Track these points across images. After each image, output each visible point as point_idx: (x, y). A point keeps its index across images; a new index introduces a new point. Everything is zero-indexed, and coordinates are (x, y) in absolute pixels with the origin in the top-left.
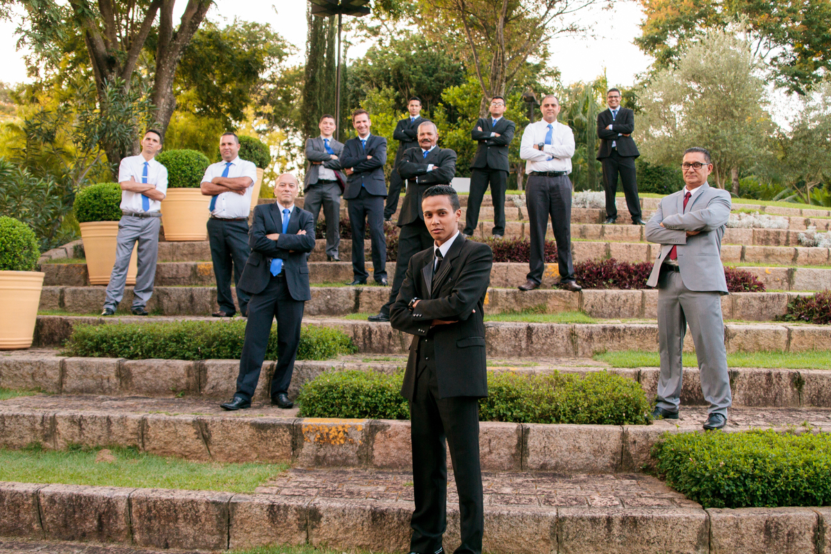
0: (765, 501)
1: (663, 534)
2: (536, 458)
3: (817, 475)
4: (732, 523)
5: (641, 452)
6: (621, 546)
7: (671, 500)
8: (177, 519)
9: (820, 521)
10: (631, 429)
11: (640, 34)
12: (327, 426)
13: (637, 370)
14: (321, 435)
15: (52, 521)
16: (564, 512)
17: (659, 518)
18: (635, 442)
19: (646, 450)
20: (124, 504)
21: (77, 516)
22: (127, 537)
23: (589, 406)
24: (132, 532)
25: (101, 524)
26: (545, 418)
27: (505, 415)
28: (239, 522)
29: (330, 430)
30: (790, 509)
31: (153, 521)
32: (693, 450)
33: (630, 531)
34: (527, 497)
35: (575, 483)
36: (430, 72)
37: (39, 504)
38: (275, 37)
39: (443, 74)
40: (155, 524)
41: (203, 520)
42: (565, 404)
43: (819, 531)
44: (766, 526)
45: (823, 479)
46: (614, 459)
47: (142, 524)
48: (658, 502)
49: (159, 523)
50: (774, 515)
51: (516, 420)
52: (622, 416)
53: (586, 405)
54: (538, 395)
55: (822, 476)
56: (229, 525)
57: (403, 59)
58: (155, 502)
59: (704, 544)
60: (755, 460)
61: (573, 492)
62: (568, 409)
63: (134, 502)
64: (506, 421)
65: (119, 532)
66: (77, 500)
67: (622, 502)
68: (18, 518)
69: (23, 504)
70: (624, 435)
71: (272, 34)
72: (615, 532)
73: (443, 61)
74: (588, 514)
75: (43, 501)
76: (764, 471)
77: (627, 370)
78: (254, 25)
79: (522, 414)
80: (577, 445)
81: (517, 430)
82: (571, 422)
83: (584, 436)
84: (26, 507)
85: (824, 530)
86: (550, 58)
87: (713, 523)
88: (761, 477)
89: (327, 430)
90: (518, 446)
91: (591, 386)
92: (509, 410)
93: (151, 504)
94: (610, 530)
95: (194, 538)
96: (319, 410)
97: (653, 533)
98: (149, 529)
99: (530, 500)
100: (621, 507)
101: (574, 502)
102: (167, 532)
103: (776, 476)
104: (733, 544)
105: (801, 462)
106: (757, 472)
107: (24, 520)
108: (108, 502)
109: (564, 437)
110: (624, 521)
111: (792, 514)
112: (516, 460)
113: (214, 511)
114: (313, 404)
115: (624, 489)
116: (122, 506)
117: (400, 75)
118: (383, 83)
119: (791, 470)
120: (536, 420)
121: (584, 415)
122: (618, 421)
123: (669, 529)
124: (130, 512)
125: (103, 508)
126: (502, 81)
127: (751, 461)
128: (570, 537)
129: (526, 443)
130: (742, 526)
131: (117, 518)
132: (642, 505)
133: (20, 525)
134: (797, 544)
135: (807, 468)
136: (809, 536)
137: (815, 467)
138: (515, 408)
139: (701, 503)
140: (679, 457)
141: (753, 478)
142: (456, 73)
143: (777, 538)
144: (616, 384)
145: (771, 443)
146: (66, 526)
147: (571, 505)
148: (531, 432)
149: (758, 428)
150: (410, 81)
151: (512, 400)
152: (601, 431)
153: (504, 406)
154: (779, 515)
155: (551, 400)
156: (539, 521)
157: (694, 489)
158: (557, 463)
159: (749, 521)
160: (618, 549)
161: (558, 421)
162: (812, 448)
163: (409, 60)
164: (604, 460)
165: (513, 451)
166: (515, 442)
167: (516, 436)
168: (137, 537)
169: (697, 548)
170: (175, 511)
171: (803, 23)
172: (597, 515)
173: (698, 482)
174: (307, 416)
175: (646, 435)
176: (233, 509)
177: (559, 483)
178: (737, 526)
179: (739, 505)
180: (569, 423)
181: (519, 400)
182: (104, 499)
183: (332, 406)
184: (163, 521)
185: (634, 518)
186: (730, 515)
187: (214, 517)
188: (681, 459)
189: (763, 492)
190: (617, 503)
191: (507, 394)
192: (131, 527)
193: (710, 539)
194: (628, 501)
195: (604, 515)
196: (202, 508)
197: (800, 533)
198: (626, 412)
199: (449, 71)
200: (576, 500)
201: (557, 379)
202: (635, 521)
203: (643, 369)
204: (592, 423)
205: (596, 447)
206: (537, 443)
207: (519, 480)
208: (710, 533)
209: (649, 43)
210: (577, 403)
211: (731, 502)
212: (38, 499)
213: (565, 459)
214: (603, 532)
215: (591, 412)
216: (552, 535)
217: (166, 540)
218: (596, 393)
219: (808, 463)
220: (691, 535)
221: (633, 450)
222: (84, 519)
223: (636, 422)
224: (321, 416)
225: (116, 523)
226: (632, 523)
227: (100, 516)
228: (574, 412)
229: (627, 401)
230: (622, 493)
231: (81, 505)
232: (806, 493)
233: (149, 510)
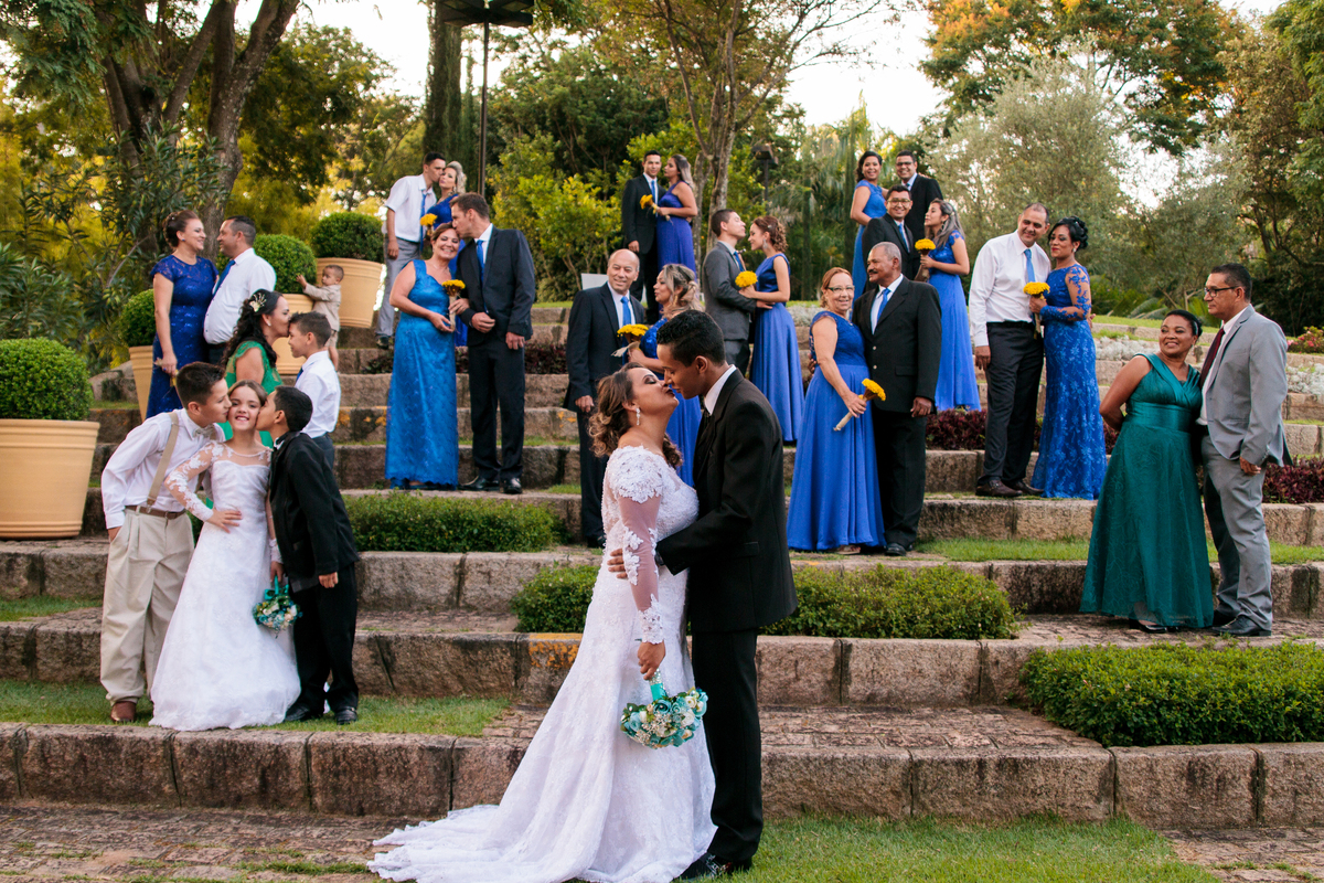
0: (1185, 737)
1: (1053, 781)
2: (860, 687)
3: (1254, 700)
4: (1144, 766)
5: (1006, 676)
6: (996, 799)
7: (1058, 738)
8: (376, 773)
9: (1259, 761)
10: (993, 644)
11: (928, 54)
12: (565, 644)
13: (988, 564)
14: (557, 656)
15: (191, 781)
16: (919, 754)
17: (1048, 760)
18: (997, 663)
19: (1013, 674)
20: (300, 753)
21: (229, 772)
22: (303, 800)
23: (931, 614)
24: (310, 793)
25: (264, 783)
26: (870, 630)
27: (815, 626)
28: (466, 777)
29: (569, 650)
30: (1219, 746)
31: (342, 777)
32: (1085, 670)
33: (1010, 778)
34: (863, 737)
35: (921, 718)
36: (609, 111)
37: (172, 756)
38: (358, 50)
39: (630, 114)
40: (345, 781)
41: (415, 775)
42: (898, 611)
43: (1258, 774)
44: (1189, 769)
45: (1262, 706)
46: (968, 687)
47: (325, 781)
48: (1041, 740)
49: (351, 779)
50: (1200, 754)
51: (830, 633)
52: (976, 627)
53: (927, 612)
54: (858, 600)
55: (1260, 702)
56: (452, 780)
57: (567, 90)
58: (345, 750)
59: (1108, 795)
60: (1171, 681)
61: (922, 729)
62: (902, 618)
63: (314, 751)
64: (817, 635)
65: (291, 794)
66: (229, 749)
67: (993, 741)
68: (141, 777)
69: (149, 756)
70: (983, 653)
71: (354, 45)
72: (989, 779)
73: (629, 94)
74: (952, 756)
75: (178, 751)
76: (1185, 697)
77: (974, 565)
78: (327, 31)
79: (838, 625)
80: (918, 667)
81: (835, 646)
82: (906, 636)
83: (927, 655)
84: (153, 760)
85: (1264, 774)
86: (788, 88)
87: (1120, 766)
88: (1180, 704)
89: (565, 650)
90: (836, 669)
91: (929, 586)
92: (820, 619)
93: (340, 753)
94: (982, 778)
95: (401, 799)
96: (550, 622)
97: (1040, 780)
98: (336, 789)
99: (868, 740)
100: (993, 748)
101: (929, 742)
102: (362, 792)
103: (1200, 703)
104: (1145, 794)
105: (1232, 685)
106: (1175, 697)
107: (149, 780)
108: (277, 751)
109: (899, 656)
110: (1000, 764)
111: (1223, 753)
112: (832, 690)
113: (431, 762)
114: (541, 614)
115: (989, 726)
116: (297, 757)
117: (561, 114)
118: (536, 126)
119: (1220, 695)
120: (857, 634)
121: (924, 626)
122: (972, 634)
123: (1061, 774)
124: (309, 765)
125: (269, 760)
126: (729, 129)
127: (1166, 683)
128: (929, 787)
129: (847, 665)
130: (1158, 769)
131: (289, 773)
132: (1021, 744)
133: (143, 787)
134: (1230, 792)
135: (1240, 692)
136: (1244, 781)
137: (1251, 691)
138: (828, 617)
139: (1099, 740)
140: (1065, 680)
141: (1170, 705)
142: (649, 113)
143: (1203, 785)
144: (966, 584)
145: (1184, 659)
146: (212, 786)
147: (926, 746)
148: (855, 650)
149: (1165, 642)
150: (577, 125)
151: (824, 605)
152: (950, 647)
153: (813, 614)
154: (1206, 754)
155: (878, 605)
156: (886, 766)
157: (1091, 722)
158: (890, 692)
159: (1167, 763)
160: (994, 804)
161: (888, 636)
162: (1243, 666)
163: (576, 91)
164: (955, 688)
165: (829, 677)
166: (831, 663)
167: (832, 656)
168: (318, 800)
169: (1098, 800)
170: (375, 762)
171: (1174, 43)
172: (966, 756)
173: (1095, 712)
174: (533, 631)
175: (1013, 653)
176: (458, 758)
177: (898, 719)
178: (1151, 770)
179: (1150, 743)
180: (903, 637)
181: (835, 606)
182: (270, 747)
183: (569, 615)
184: (355, 778)
185: (1015, 760)
186: (1142, 755)
187: (431, 770)
188: (1067, 684)
189: (1183, 724)
190: (987, 742)
191: (818, 596)
192: (309, 787)
193: (1115, 787)
194: (1001, 739)
195: (974, 756)
196: (414, 757)
197: (1234, 777)
198: (983, 622)
199: (638, 110)
200: (929, 739)
201: (881, 576)
202: (1015, 765)
203: (996, 564)
204: (937, 637)
205: (944, 670)
206: (862, 665)
207: (843, 716)
208: (1116, 779)
209: (941, 70)
210: (913, 610)
211: (1141, 738)
212: (172, 749)
213: (901, 688)
214: (973, 781)
215: (934, 622)
216: (905, 785)
217: (360, 803)
218: (939, 596)
219: (1241, 685)
220: (1091, 782)
221: (994, 674)
222: (239, 777)
223: (996, 635)
224: (552, 630)
225: (287, 780)
226: (1012, 767)
227: (264, 771)
228: (911, 621)
229: (984, 606)
230: (989, 730)
231: (235, 756)
232: (1240, 725)
233: (336, 761)
